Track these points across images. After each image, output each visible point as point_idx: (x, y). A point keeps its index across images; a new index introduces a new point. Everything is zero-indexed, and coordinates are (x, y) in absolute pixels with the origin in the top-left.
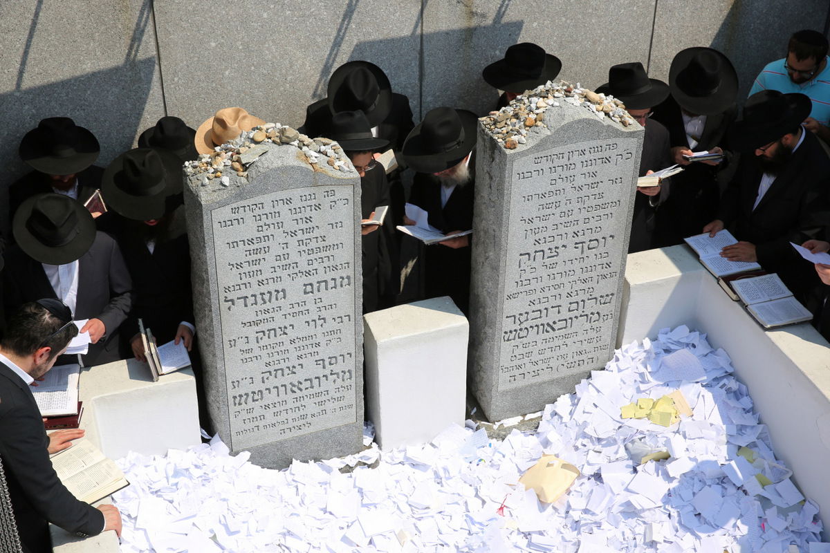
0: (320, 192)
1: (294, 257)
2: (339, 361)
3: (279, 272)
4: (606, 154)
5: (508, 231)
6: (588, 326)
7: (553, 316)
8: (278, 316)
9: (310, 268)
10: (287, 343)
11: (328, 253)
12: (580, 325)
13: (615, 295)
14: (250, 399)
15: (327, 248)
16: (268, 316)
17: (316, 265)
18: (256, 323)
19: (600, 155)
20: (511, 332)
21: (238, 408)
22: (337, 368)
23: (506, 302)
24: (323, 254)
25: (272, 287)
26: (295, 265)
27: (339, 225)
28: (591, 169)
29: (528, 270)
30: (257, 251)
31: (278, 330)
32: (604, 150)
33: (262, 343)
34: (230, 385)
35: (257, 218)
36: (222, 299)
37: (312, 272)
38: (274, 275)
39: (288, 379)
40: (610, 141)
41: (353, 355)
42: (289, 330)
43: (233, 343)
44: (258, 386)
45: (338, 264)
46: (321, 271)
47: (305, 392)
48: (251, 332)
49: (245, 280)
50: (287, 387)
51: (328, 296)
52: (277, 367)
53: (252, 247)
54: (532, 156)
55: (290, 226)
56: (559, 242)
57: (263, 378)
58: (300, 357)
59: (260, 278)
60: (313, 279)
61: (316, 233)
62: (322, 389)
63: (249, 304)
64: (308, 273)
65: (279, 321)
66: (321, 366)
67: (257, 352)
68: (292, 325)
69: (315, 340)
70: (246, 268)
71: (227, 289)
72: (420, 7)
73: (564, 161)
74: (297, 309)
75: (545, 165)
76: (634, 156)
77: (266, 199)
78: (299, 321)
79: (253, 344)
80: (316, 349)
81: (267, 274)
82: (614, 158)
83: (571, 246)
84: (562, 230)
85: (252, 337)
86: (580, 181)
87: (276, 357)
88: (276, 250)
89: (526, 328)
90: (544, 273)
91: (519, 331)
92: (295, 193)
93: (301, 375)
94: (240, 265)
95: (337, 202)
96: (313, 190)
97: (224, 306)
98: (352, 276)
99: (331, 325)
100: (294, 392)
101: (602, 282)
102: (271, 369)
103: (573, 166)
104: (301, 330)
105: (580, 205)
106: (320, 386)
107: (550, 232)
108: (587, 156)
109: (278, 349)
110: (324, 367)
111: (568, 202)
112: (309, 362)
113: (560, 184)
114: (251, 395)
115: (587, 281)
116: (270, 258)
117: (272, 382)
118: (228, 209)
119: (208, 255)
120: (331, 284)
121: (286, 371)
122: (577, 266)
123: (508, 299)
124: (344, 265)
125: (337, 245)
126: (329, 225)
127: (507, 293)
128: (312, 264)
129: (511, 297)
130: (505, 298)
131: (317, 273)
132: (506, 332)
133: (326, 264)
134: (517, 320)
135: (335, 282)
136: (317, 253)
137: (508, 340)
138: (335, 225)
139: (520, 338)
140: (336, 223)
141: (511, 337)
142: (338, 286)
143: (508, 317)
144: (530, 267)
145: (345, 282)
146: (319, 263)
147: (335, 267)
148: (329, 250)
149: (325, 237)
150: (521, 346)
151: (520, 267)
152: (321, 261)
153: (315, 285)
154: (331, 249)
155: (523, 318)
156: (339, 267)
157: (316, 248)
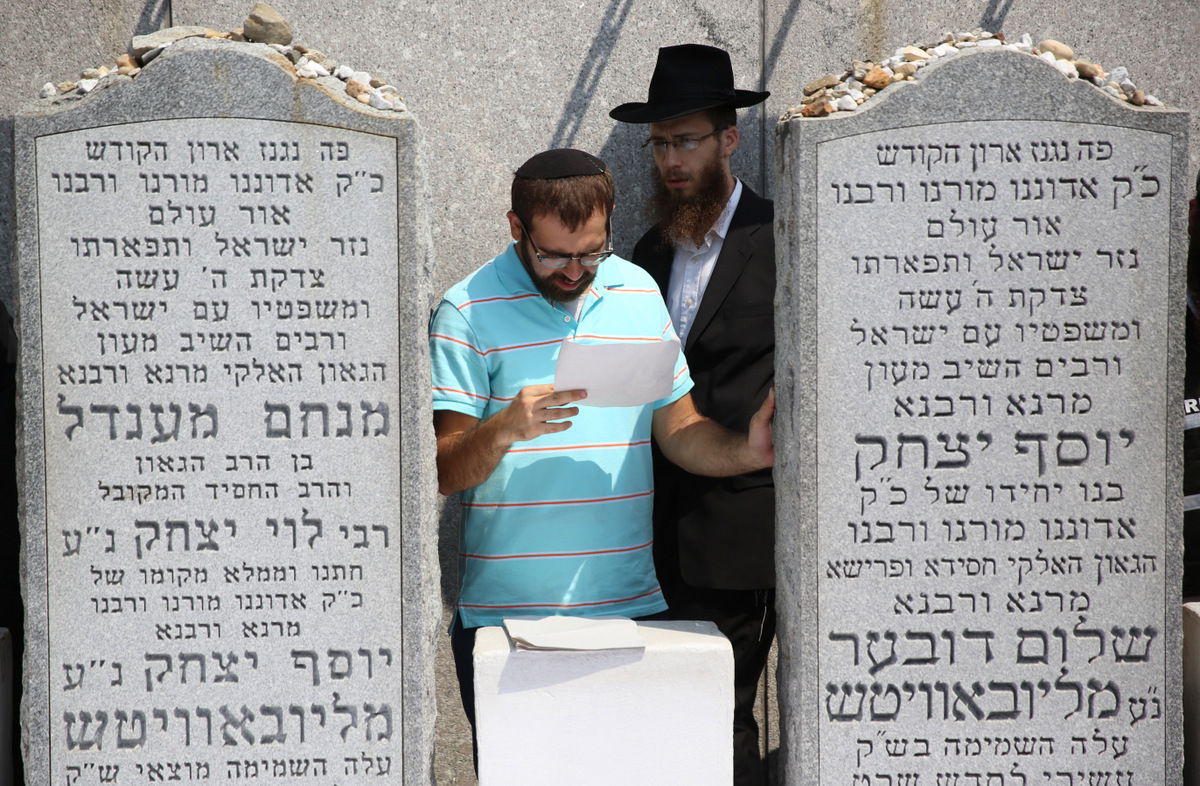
0: (311, 139)
1: (241, 318)
2: (355, 669)
3: (202, 354)
4: (1083, 169)
5: (815, 352)
6: (1083, 725)
7: (967, 667)
8: (194, 482)
9: (283, 358)
10: (216, 575)
11: (328, 325)
12: (1052, 713)
13: (1161, 637)
14: (110, 734)
15: (327, 309)
16: (168, 478)
17: (297, 353)
18: (142, 492)
19: (1058, 170)
20: (847, 690)
21: (77, 756)
22: (354, 692)
23: (825, 582)
24: (315, 324)
25: (183, 392)
26: (243, 340)
27: (360, 246)
28: (1046, 208)
29: (883, 490)
30: (148, 279)
31: (194, 529)
32: (1073, 155)
33: (151, 560)
34: (59, 677)
35: (151, 182)
36: (52, 401)
37: (288, 370)
38: (188, 359)
39: (213, 696)
40: (1091, 132)
41: (396, 657)
42: (221, 536)
43: (73, 540)
44: (132, 697)
45: (356, 363)
46: (311, 372)
47: (260, 751)
48: (123, 516)
49: (114, 357)
50: (213, 722)
51: (331, 456)
52: (190, 647)
53: (134, 263)
54: (869, 140)
55: (233, 223)
56: (965, 420)
57: (148, 672)
58: (250, 629)
59: (153, 359)
60: (290, 394)
61: (299, 258)
62: (309, 751)
63: (121, 433)
64: (277, 371)
65: (196, 506)
66: (308, 673)
67: (134, 585)
68: (230, 523)
69: (289, 587)
70: (118, 322)
71: (66, 372)
73: (961, 171)
74: (244, 475)
75: (909, 172)
76: (1165, 188)
77: (176, 132)
78: (253, 512)
79: (124, 559)
80: (294, 615)
81: (168, 353)
82: (1105, 186)
83: (1004, 441)
84: (971, 383)
85: (126, 532)
86: (1013, 239)
87: (186, 614)
88: (195, 285)
89: (892, 689)
90: (924, 506)
91: (870, 693)
92: (250, 133)
93: (250, 691)
94: (100, 310)
95: (354, 179)
96: (292, 132)
97: (57, 422)
98: (393, 407)
99: (335, 548)
100: (230, 741)
101: (1114, 581)
102: (173, 648)
103: (987, 191)
104: (252, 546)
105: (1019, 314)
106: (302, 739)
107: (935, 386)
108: (1027, 167)
109: (192, 588)
110: (316, 682)
111: (984, 298)
112: (274, 649)
113: (954, 240)
114: (113, 722)
115: (1065, 567)
116: (180, 303)
117: (173, 693)
118: (76, 142)
119: (22, 260)
120: (338, 420)
121: (213, 668)
122: (1026, 507)
123: (830, 576)
124: (372, 370)
125: (354, 304)
126: (334, 240)
127: (825, 557)
128: (287, 348)
129: (840, 570)
130: (824, 568)
131: (300, 378)
132: (832, 689)
133: (324, 354)
134: (863, 653)
135: (348, 415)
136: (301, 317)
137: (843, 717)
138: (348, 244)
139: (876, 717)
140: (352, 240)
141: (848, 710)
142: (357, 431)
143: (834, 637)
144: (889, 485)
145: (376, 420)
146: (308, 348)
147: (348, 371)
148: (333, 314)
149: (321, 273)
150: (883, 745)
151: (858, 478)
152: (312, 345)
153: (296, 414)
154: (339, 313)
155: (881, 650)
156: (360, 372)
157: (300, 303)
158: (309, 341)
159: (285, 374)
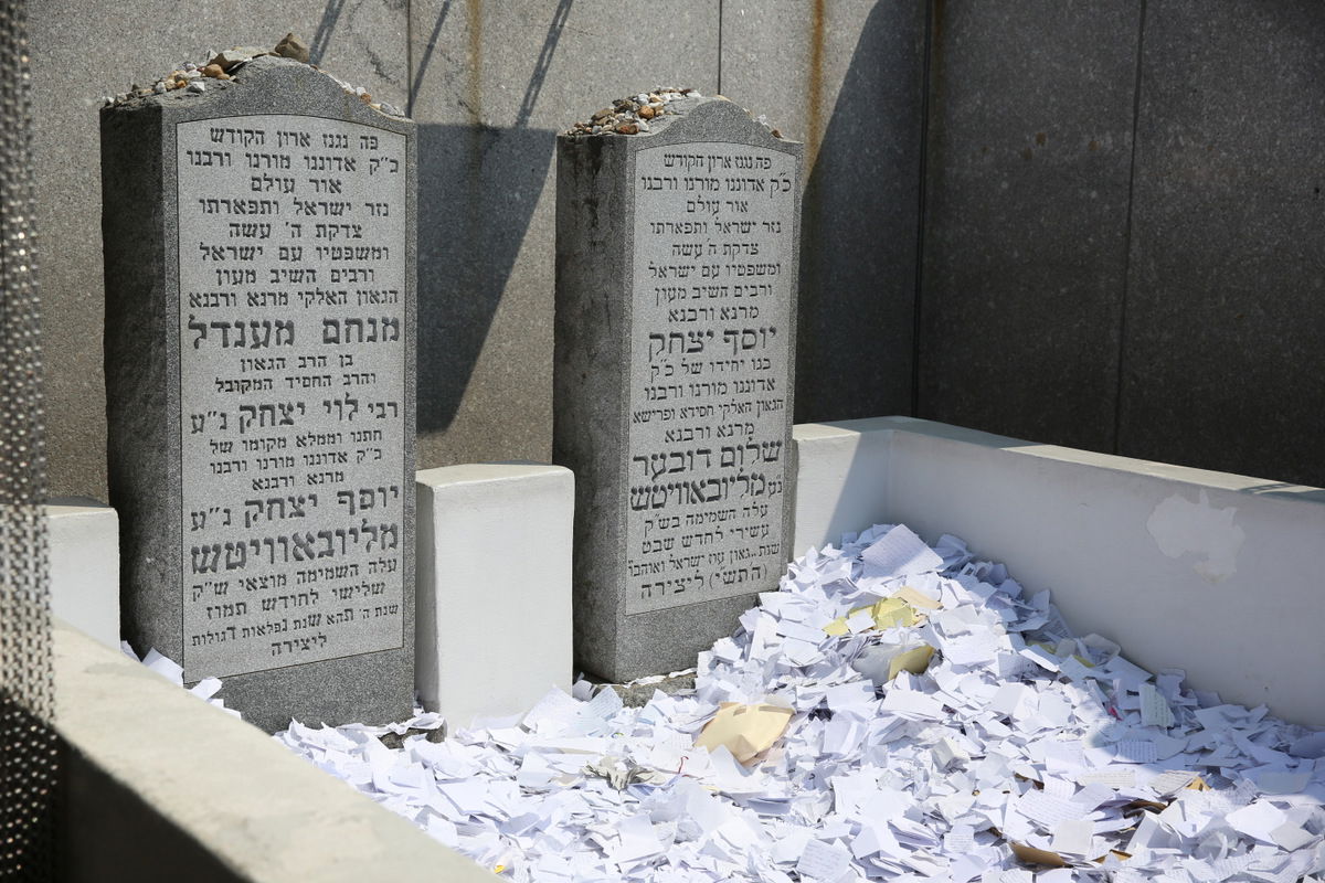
0: (355, 132)
1: (310, 259)
2: (376, 502)
3: (284, 285)
4: (758, 174)
5: (631, 282)
6: (748, 500)
7: (697, 473)
8: (278, 376)
9: (335, 288)
10: (291, 442)
11: (363, 264)
12: (737, 495)
13: (783, 445)
14: (222, 561)
15: (363, 253)
16: (261, 374)
17: (344, 284)
18: (244, 385)
19: (748, 174)
20: (641, 491)
21: (199, 578)
22: (376, 517)
23: (633, 426)
24: (355, 264)
25: (272, 312)
26: (311, 275)
27: (383, 210)
28: (742, 196)
29: (662, 366)
30: (249, 231)
31: (278, 411)
32: (754, 165)
33: (250, 434)
34: (188, 521)
35: (254, 160)
36: (185, 321)
37: (339, 296)
38: (275, 288)
39: (289, 527)
40: (762, 152)
41: (400, 491)
42: (295, 415)
43: (198, 422)
44: (238, 533)
45: (380, 291)
46: (352, 297)
47: (318, 563)
48: (231, 402)
49: (227, 287)
50: (289, 544)
51: (365, 355)
52: (275, 494)
53: (242, 219)
54: (662, 150)
55: (306, 192)
56: (702, 324)
57: (247, 514)
58: (312, 480)
59: (253, 288)
60: (339, 313)
61: (347, 217)
62: (348, 560)
63: (231, 342)
64: (331, 298)
65: (279, 394)
66: (347, 506)
67: (239, 452)
68: (300, 405)
69: (338, 448)
70: (230, 262)
71: (195, 300)
72: (406, 101)
73: (702, 172)
74: (310, 371)
75: (679, 171)
76: (793, 187)
77: (271, 124)
78: (315, 396)
79: (232, 434)
80: (339, 467)
81: (262, 285)
82: (767, 184)
83: (719, 334)
84: (705, 302)
85: (234, 415)
86: (727, 214)
87: (272, 471)
88: (281, 236)
89: (663, 489)
90: (682, 378)
91: (652, 493)
92: (318, 127)
93: (314, 521)
94: (218, 254)
95: (381, 163)
96: (344, 128)
97: (189, 336)
98: (402, 321)
99: (366, 420)
100: (300, 559)
101: (765, 415)
102: (263, 496)
103: (715, 185)
104: (313, 421)
105: (727, 260)
106: (344, 553)
107: (688, 303)
108: (734, 172)
109: (276, 453)
110: (352, 512)
111: (712, 249)
112: (325, 492)
113: (702, 214)
114: (224, 552)
115: (744, 409)
116: (271, 247)
117: (266, 528)
118: (204, 127)
119: (166, 215)
120: (368, 330)
121: (289, 508)
122: (728, 375)
123: (635, 422)
124: (389, 295)
125: (379, 250)
126: (367, 205)
127: (633, 409)
128: (338, 281)
129: (640, 418)
130: (632, 417)
131: (345, 302)
132: (634, 491)
133: (361, 285)
134: (650, 468)
135: (375, 327)
136: (346, 259)
137: (638, 508)
138: (376, 208)
139: (655, 506)
140: (379, 205)
141: (642, 503)
142: (380, 338)
143: (636, 459)
144: (665, 364)
145: (391, 330)
146: (350, 281)
147: (374, 297)
148: (366, 258)
149: (360, 228)
150: (657, 522)
151: (650, 360)
152: (353, 277)
153: (343, 327)
154: (370, 256)
155: (658, 465)
156: (381, 297)
157: (346, 249)
158: (351, 275)
159: (336, 299)
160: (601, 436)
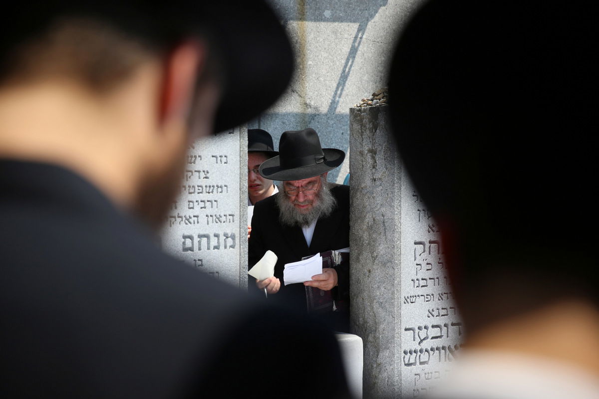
5: (400, 206)
7: (452, 339)
9: (191, 213)
11: (210, 197)
15: (210, 189)
17: (197, 210)
20: (411, 353)
23: (404, 306)
24: (204, 196)
27: (224, 159)
29: (424, 265)
37: (193, 218)
45: (222, 215)
46: (203, 219)
51: (210, 258)
60: (194, 230)
61: (199, 165)
64: (188, 219)
89: (426, 351)
90: (439, 272)
91: (419, 353)
98: (237, 235)
120: (214, 242)
123: (405, 303)
124: (229, 217)
125: (221, 187)
126: (213, 156)
127: (404, 294)
128: (193, 208)
129: (409, 300)
130: (403, 300)
131: (198, 222)
132: (405, 352)
133: (209, 211)
134: (417, 336)
135: (218, 239)
136: (198, 193)
137: (408, 365)
138: (219, 158)
139: (421, 363)
140: (221, 157)
141: (412, 361)
142: (222, 247)
143: (406, 330)
144: (426, 262)
145: (230, 242)
146: (201, 208)
147: (218, 219)
148: (212, 192)
149: (208, 172)
150: (423, 375)
151: (415, 260)
152: (203, 206)
153: (196, 240)
154: (215, 191)
155: (423, 334)
156: (223, 219)
157: (198, 186)
158: (202, 205)
159: (191, 220)
160: (381, 313)
